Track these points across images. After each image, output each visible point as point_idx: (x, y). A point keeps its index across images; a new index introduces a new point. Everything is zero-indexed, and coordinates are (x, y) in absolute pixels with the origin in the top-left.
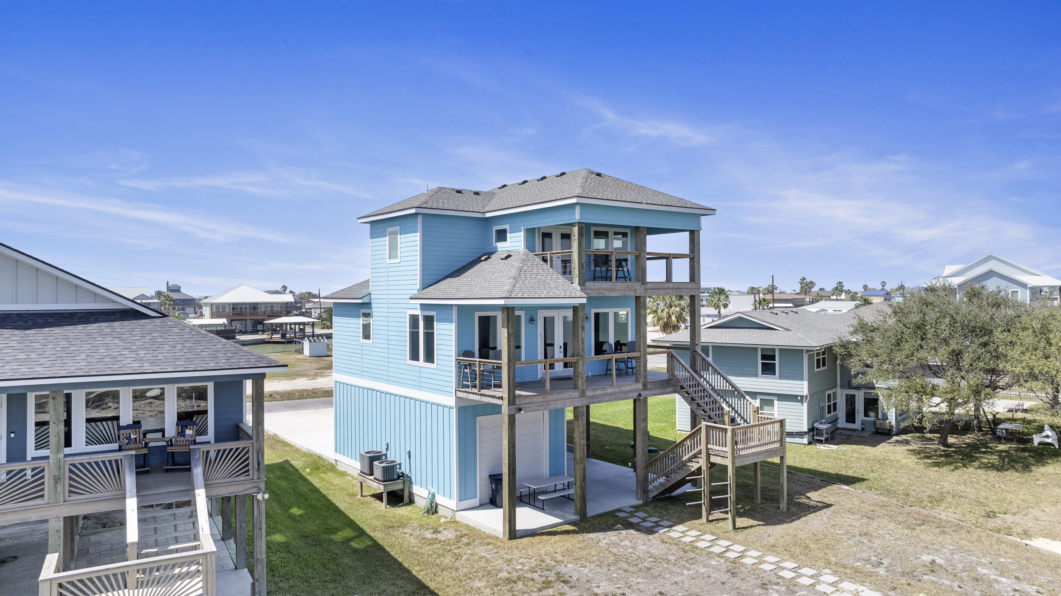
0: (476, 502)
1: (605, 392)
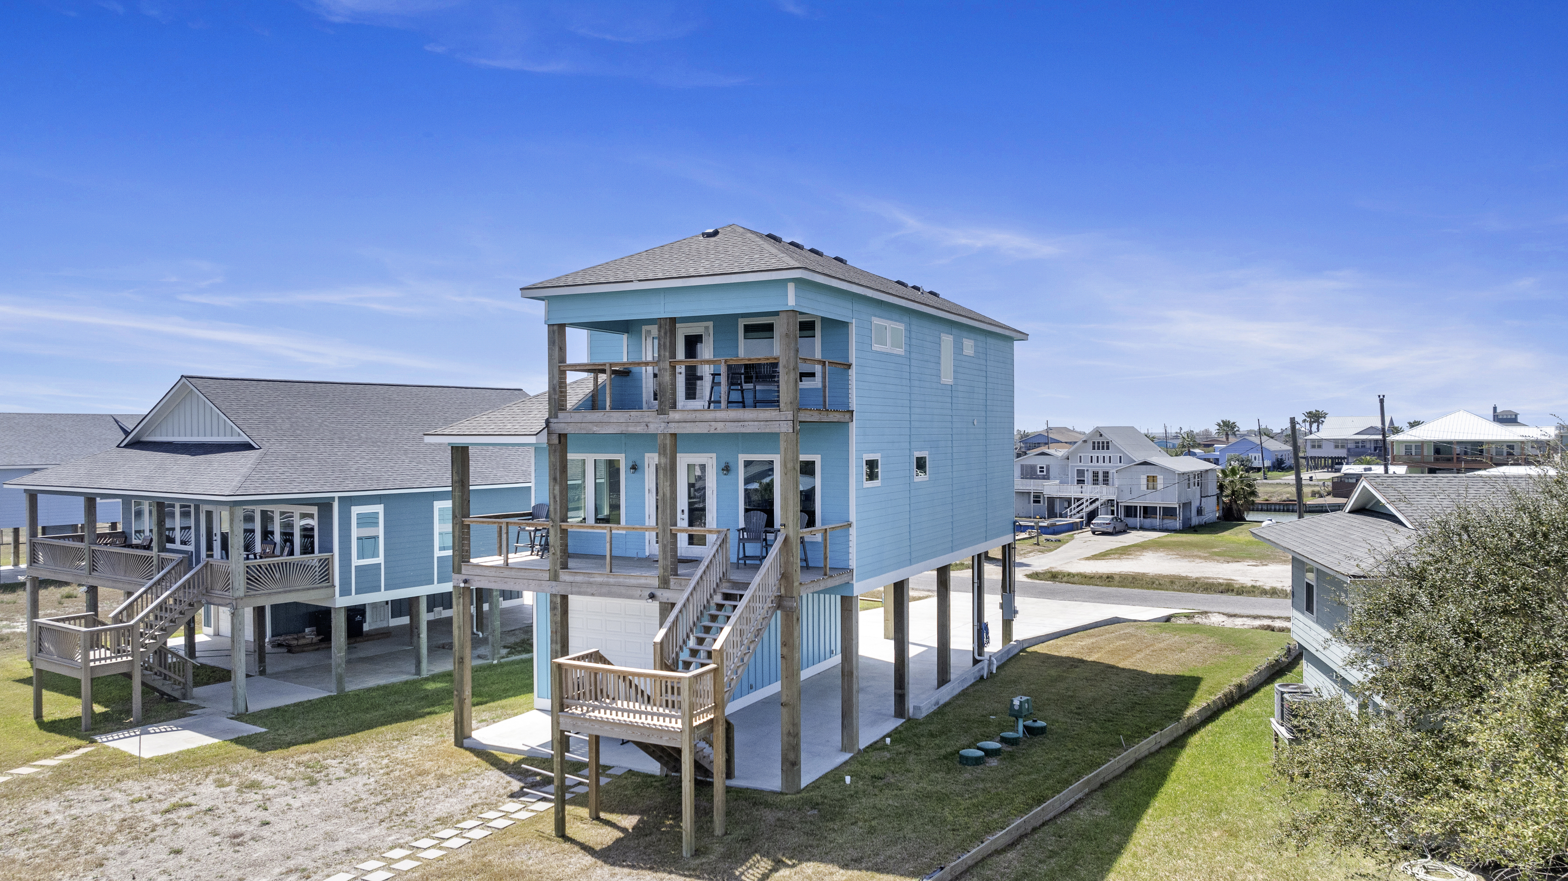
1: (592, 580)
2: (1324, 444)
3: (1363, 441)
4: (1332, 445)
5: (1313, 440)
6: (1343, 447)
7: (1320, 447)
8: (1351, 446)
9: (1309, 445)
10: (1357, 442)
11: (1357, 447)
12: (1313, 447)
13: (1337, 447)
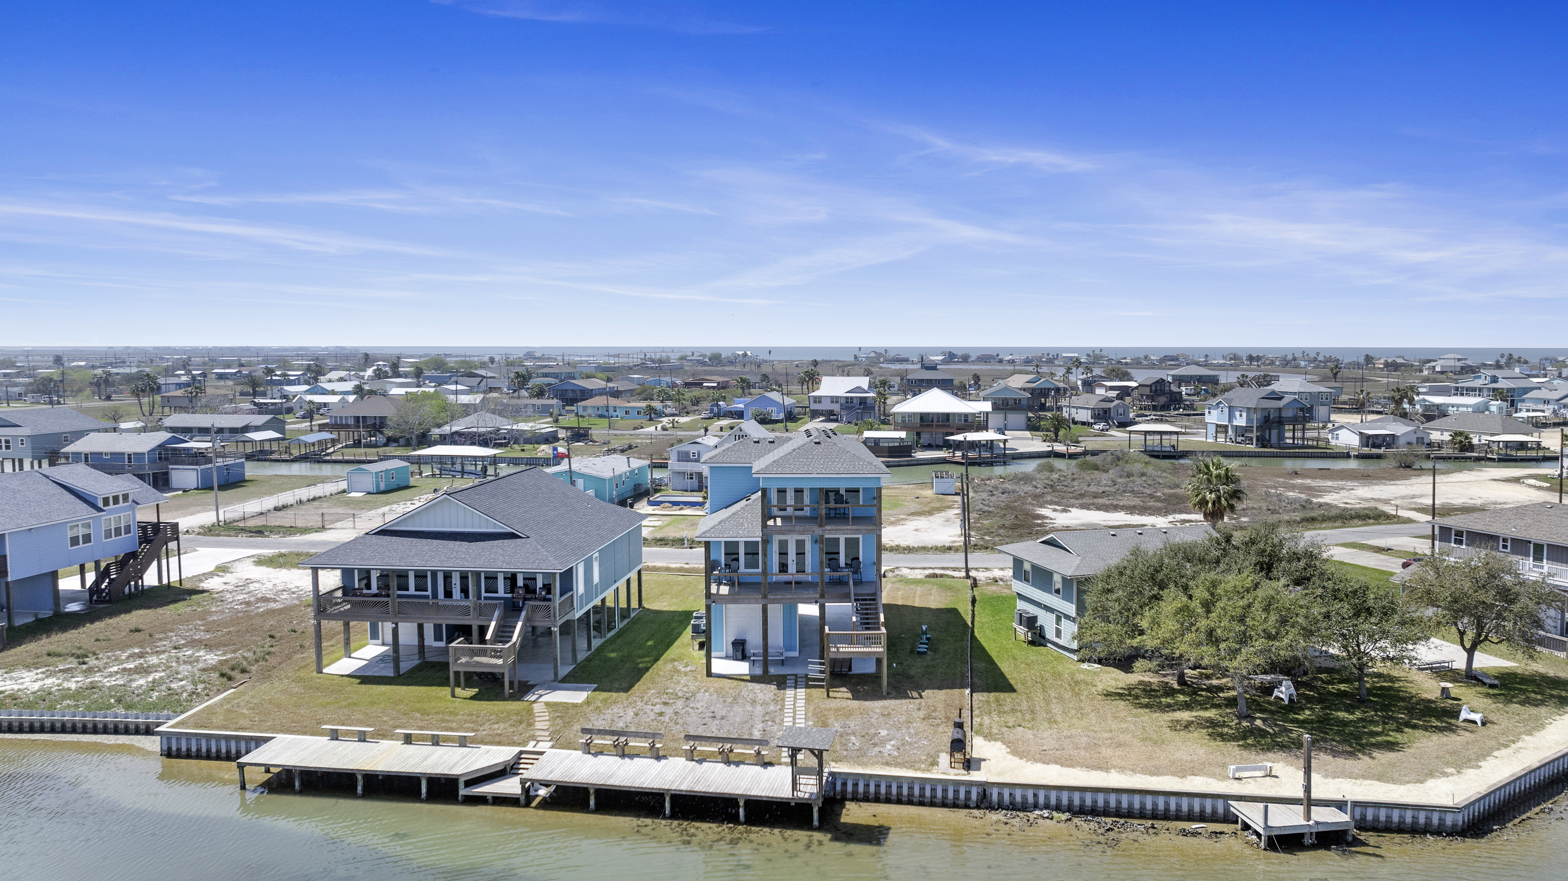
0: (723, 654)
2: (823, 400)
3: (852, 398)
4: (829, 400)
5: (815, 397)
6: (837, 402)
7: (820, 402)
8: (843, 401)
9: (812, 400)
10: (847, 398)
11: (847, 402)
12: (815, 402)
13: (832, 402)
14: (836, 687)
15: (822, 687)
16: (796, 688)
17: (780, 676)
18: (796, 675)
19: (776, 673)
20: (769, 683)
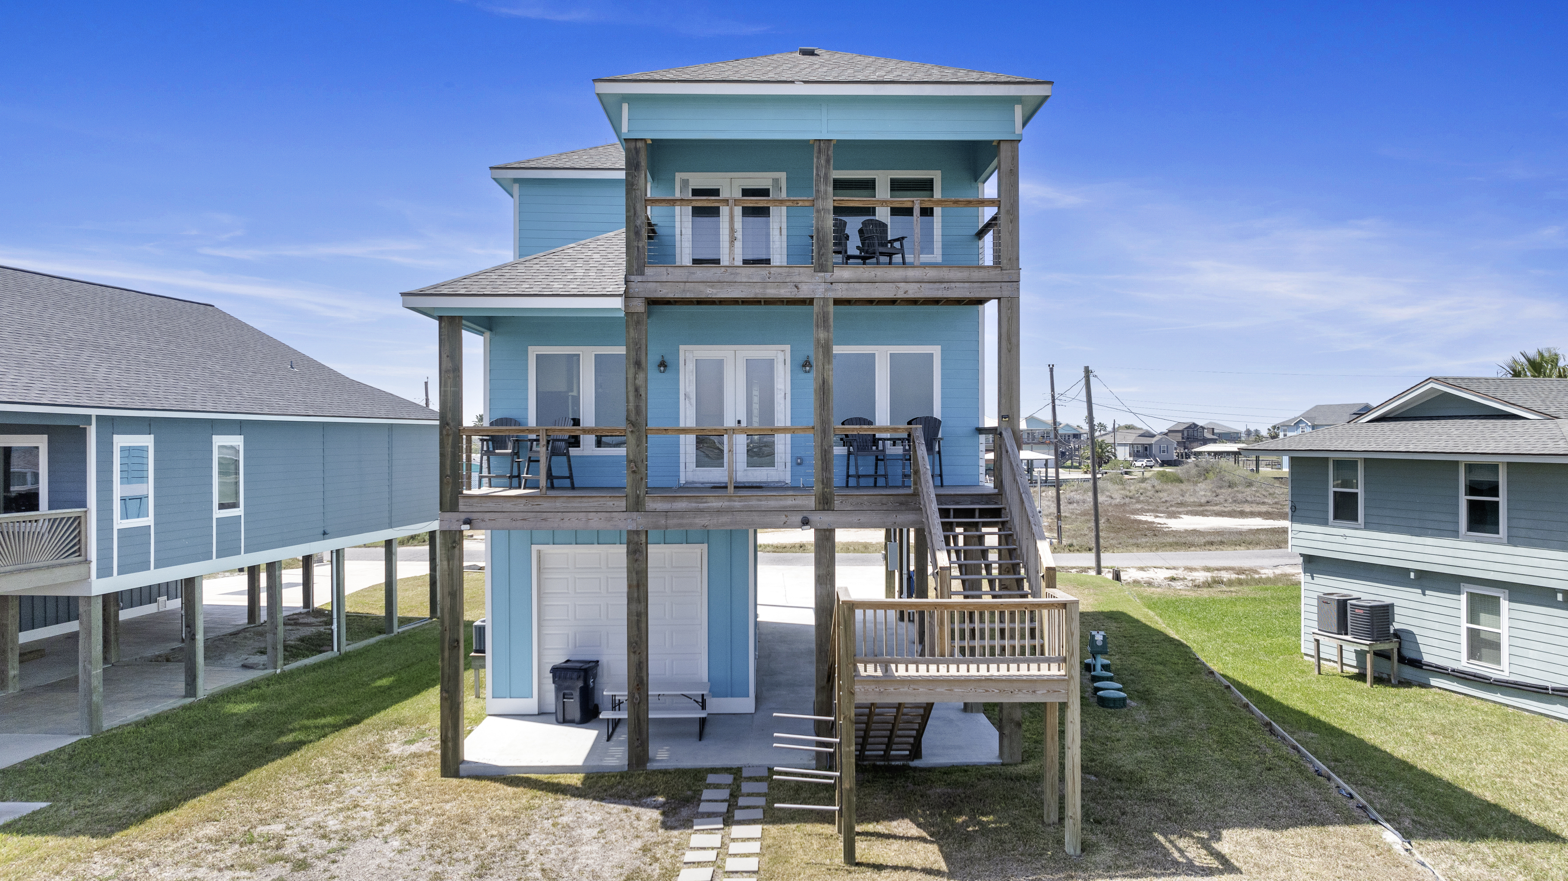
0: (531, 705)
14: (877, 819)
15: (826, 818)
16: (728, 820)
17: (682, 773)
18: (736, 772)
19: (672, 765)
20: (637, 801)
